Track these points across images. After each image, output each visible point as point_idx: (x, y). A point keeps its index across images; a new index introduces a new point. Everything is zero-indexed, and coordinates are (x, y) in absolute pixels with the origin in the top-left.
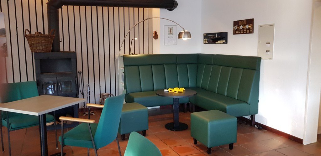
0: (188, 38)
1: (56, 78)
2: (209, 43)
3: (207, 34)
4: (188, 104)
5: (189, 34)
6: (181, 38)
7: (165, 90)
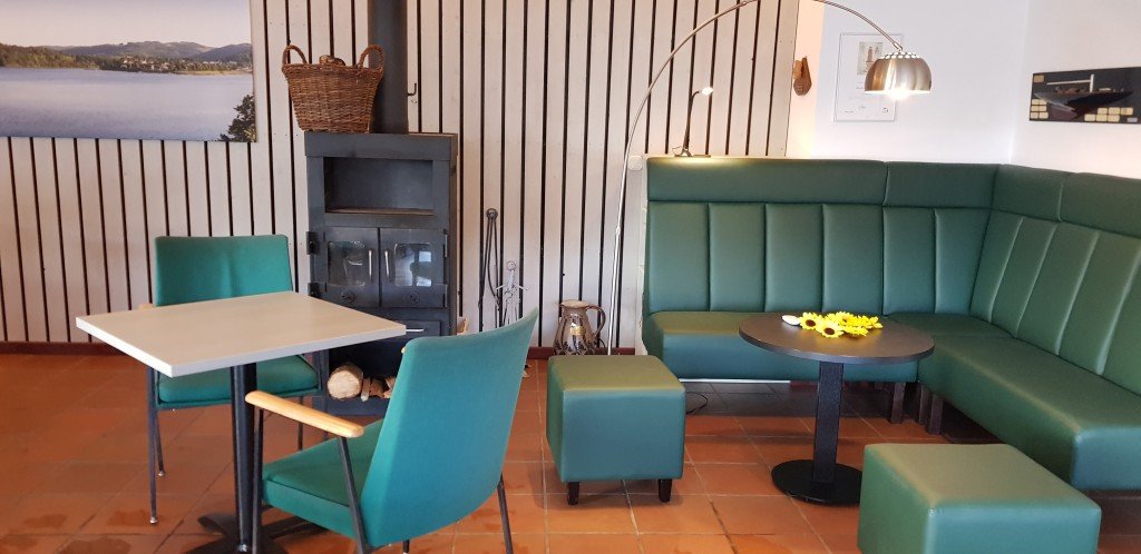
0: (913, 88)
1: (376, 232)
2: (1054, 116)
3: (1049, 76)
4: (912, 388)
5: (919, 71)
6: (879, 87)
7: (785, 318)
